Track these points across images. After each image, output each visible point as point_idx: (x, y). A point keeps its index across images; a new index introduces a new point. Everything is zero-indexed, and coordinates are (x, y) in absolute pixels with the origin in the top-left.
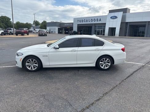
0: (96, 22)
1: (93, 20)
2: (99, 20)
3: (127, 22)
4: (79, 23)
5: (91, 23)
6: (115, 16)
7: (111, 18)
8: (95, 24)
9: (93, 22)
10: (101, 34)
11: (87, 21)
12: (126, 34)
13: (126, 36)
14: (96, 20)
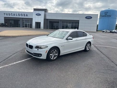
0: (23, 17)
1: (20, 14)
2: (26, 15)
3: (47, 19)
4: (6, 16)
5: (18, 17)
6: (39, 14)
7: (36, 14)
8: (22, 18)
9: (21, 17)
10: (29, 27)
11: (14, 15)
12: (47, 27)
13: (47, 29)
14: (23, 15)
